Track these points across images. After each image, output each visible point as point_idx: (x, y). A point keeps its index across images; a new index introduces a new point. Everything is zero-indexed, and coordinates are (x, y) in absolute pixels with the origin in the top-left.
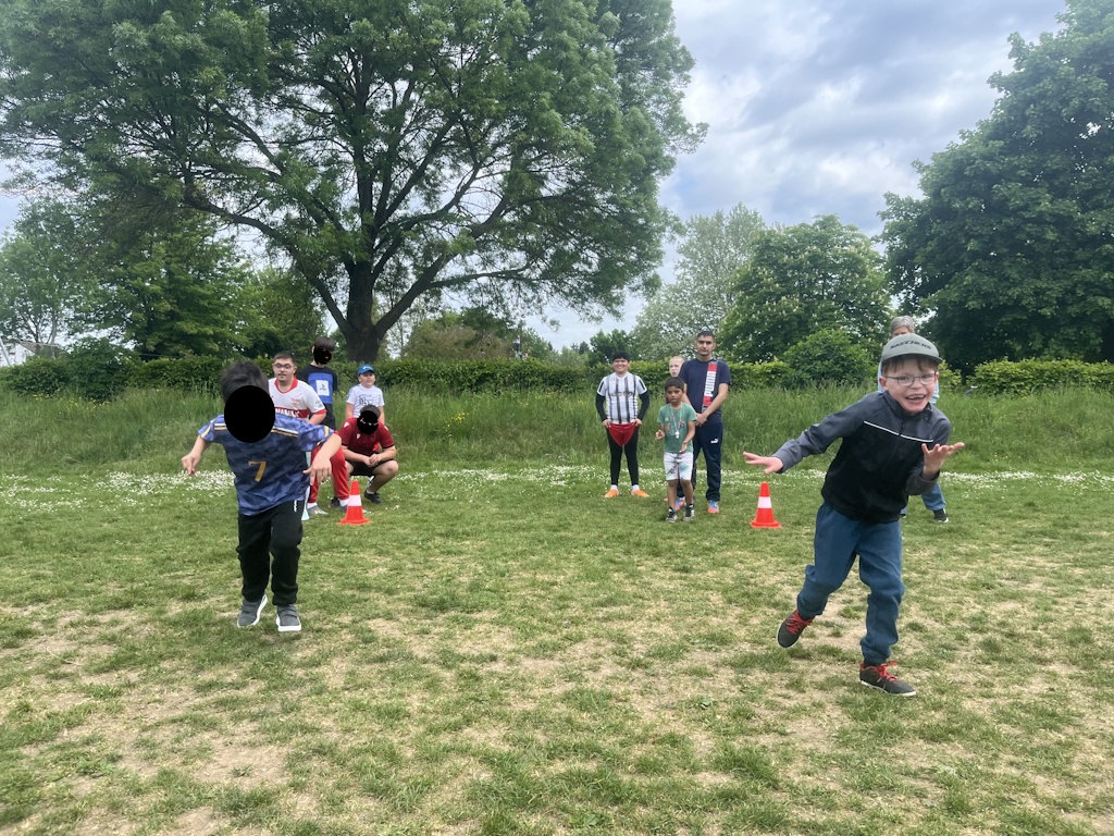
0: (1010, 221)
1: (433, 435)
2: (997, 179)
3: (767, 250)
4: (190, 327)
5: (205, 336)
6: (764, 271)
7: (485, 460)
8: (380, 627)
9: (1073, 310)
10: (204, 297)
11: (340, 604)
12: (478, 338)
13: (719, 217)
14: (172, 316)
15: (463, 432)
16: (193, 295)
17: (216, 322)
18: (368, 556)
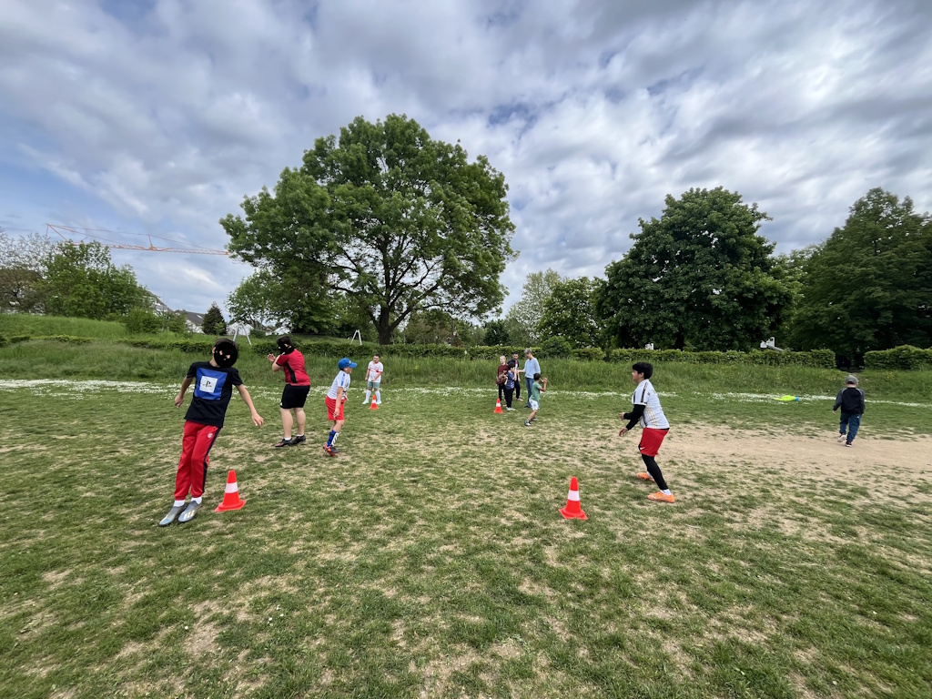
0: (635, 292)
1: (407, 374)
2: (632, 275)
3: (558, 291)
4: (316, 319)
5: (322, 322)
6: (556, 299)
7: (424, 384)
8: (374, 437)
9: (659, 328)
10: (323, 306)
11: (366, 431)
12: (432, 330)
13: (541, 274)
14: (310, 314)
15: (418, 374)
16: (318, 305)
17: (327, 317)
18: (375, 419)
